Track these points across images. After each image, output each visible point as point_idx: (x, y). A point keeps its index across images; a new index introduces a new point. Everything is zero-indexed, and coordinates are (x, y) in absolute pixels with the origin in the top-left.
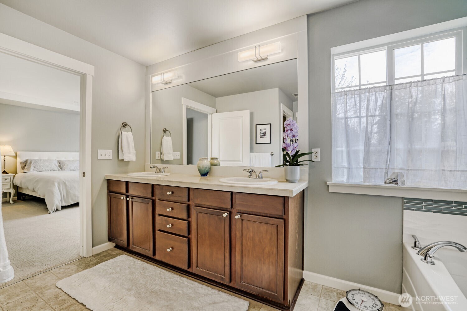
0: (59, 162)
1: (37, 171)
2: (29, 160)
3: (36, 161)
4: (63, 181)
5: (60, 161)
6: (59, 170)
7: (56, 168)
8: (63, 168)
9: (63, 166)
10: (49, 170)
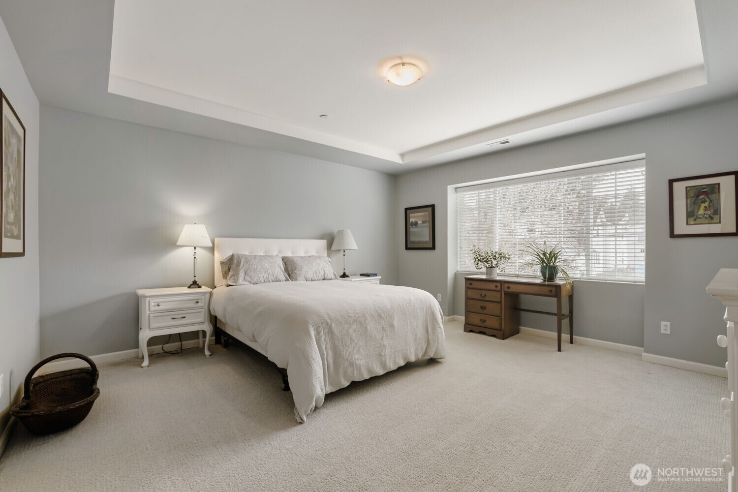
0: (285, 260)
1: (250, 282)
2: (235, 257)
3: (248, 260)
4: (327, 322)
5: (286, 257)
6: (287, 280)
7: (282, 275)
8: (293, 275)
9: (293, 271)
10: (270, 280)
